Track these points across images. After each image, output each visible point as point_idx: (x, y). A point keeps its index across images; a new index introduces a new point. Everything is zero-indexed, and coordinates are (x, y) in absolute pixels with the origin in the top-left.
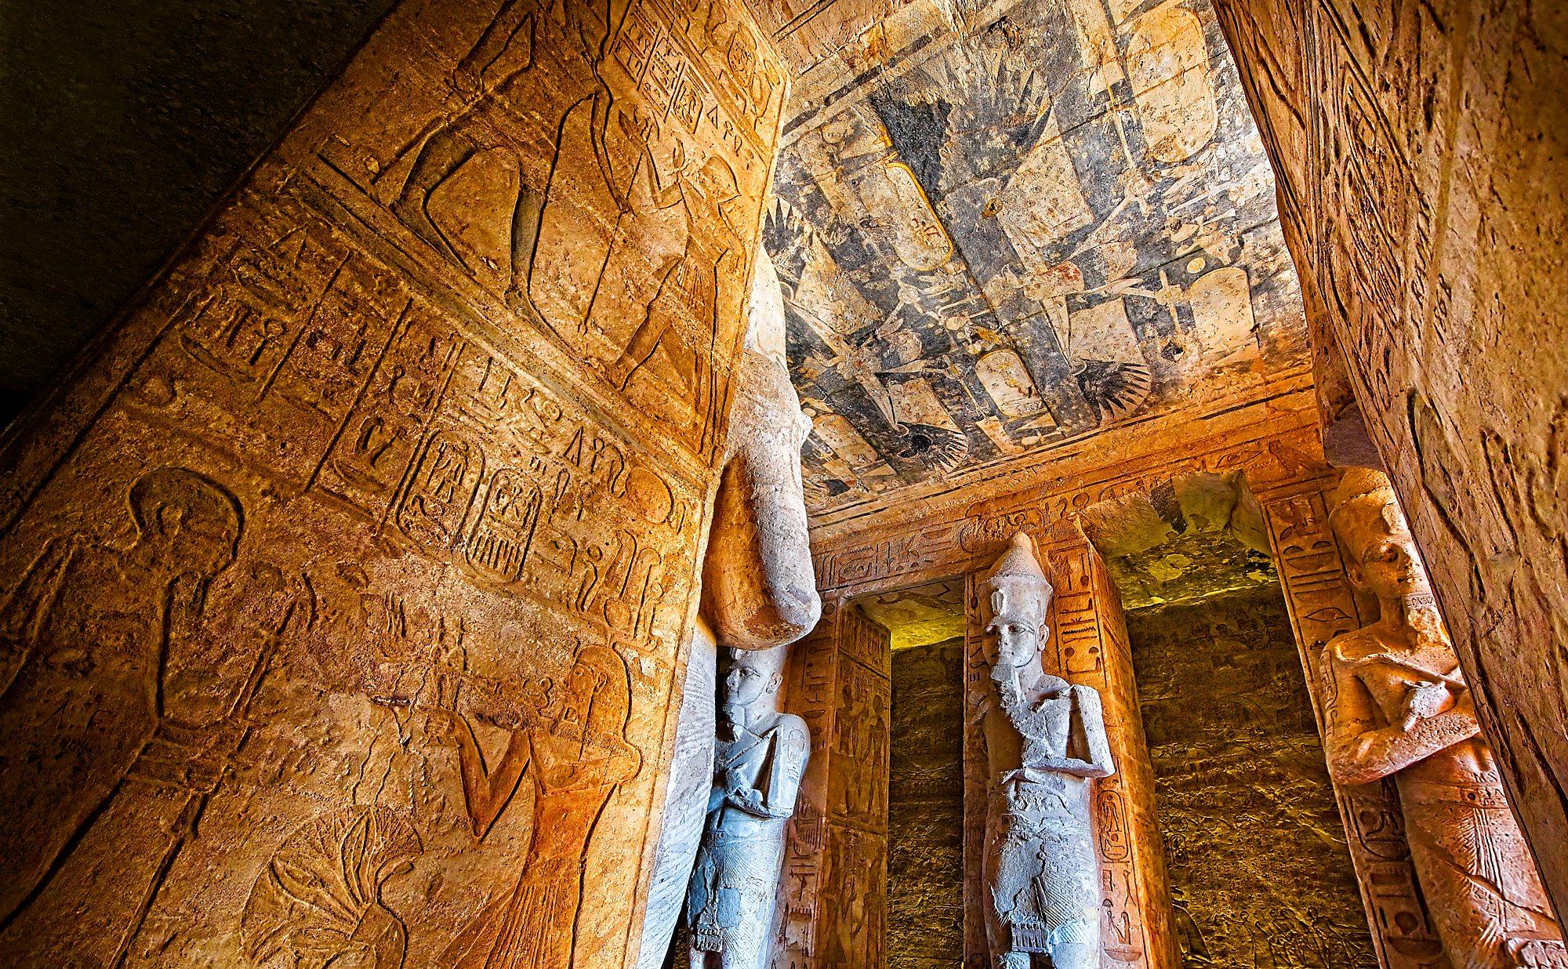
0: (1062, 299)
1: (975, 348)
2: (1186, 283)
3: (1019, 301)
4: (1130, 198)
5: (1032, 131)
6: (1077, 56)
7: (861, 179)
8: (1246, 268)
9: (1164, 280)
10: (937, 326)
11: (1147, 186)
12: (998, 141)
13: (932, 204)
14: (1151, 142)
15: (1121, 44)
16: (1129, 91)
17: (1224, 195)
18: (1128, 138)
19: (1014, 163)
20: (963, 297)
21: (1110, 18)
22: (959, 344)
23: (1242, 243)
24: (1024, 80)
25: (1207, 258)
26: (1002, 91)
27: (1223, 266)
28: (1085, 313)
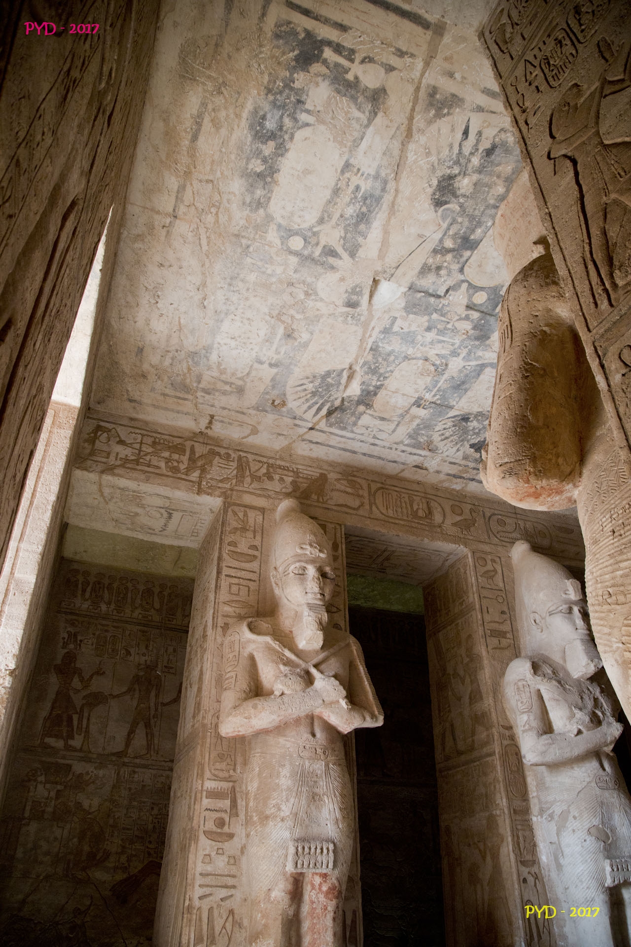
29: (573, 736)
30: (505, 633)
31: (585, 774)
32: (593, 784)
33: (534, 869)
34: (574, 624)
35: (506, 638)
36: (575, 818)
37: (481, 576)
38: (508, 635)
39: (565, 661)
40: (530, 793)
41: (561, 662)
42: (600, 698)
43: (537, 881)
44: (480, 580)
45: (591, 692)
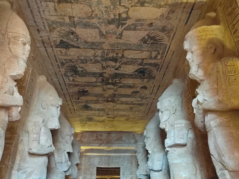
0: (116, 39)
1: (120, 55)
2: (128, 18)
3: (112, 45)
4: (96, 22)
5: (72, 32)
6: (60, 22)
7: (69, 54)
8: (132, 6)
9: (124, 22)
10: (109, 58)
11: (95, 19)
12: (72, 37)
13: (80, 48)
14: (84, 16)
15: (61, 15)
16: (71, 17)
17: (106, 7)
18: (82, 19)
19: (77, 36)
20: (105, 52)
21: (55, 16)
22: (117, 57)
23: (123, 6)
24: (61, 29)
25: (123, 13)
26: (62, 33)
27: (128, 11)
28: (123, 37)
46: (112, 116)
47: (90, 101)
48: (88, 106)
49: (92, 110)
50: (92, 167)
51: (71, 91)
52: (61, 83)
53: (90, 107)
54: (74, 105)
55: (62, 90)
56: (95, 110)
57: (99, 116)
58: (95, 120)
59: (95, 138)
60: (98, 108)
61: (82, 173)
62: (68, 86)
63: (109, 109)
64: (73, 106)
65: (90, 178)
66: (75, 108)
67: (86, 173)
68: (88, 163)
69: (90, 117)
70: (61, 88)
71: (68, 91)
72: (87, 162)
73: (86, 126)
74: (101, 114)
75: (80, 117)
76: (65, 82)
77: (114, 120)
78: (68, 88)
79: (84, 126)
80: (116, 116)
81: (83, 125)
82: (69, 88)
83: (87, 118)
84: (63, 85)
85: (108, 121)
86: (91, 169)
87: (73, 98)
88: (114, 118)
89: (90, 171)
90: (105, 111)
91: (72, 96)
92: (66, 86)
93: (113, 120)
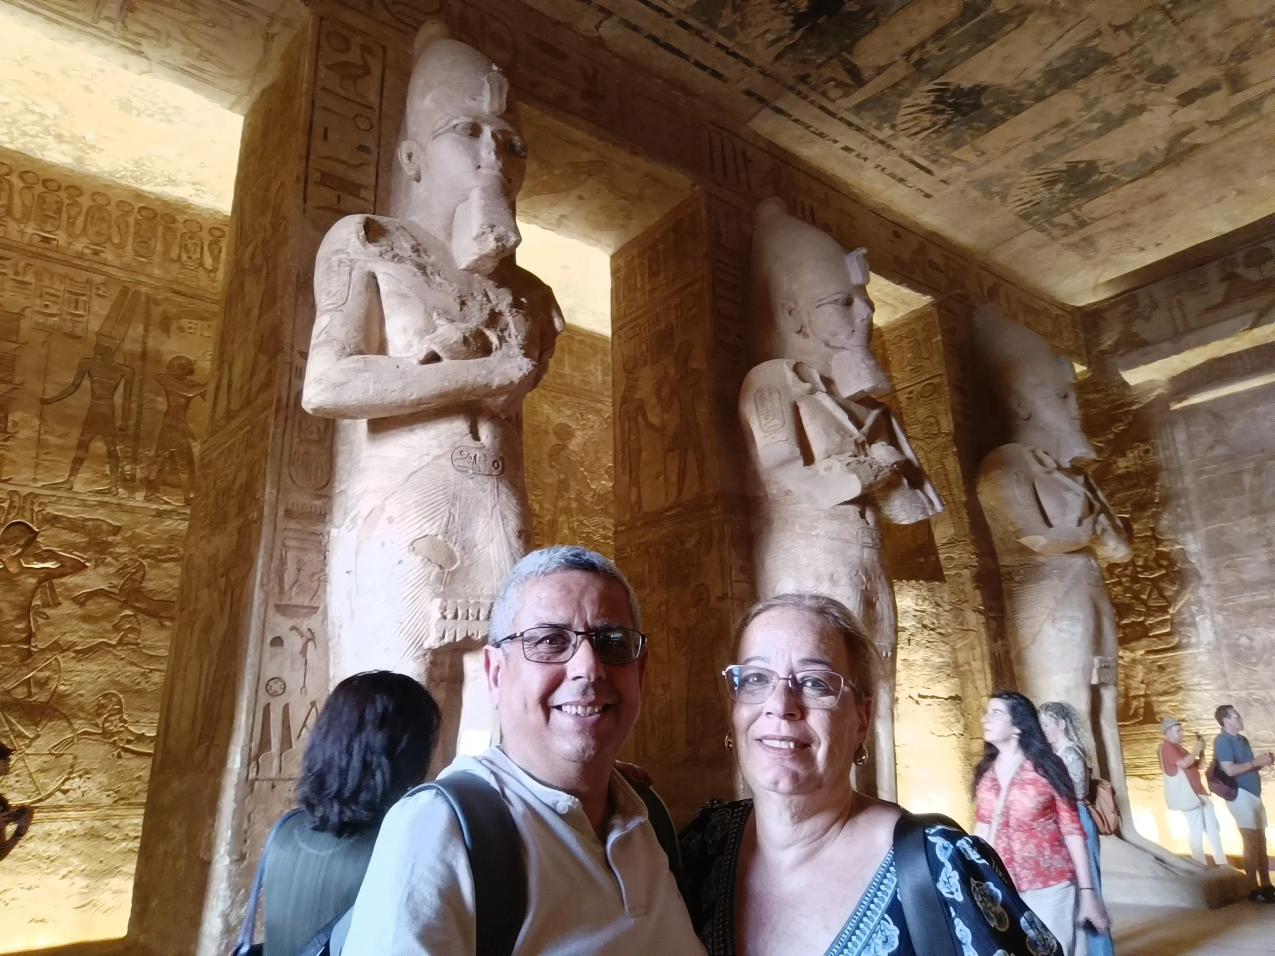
29: (415, 362)
30: (359, 187)
31: (433, 442)
32: (445, 462)
33: (313, 622)
34: (476, 156)
35: (358, 197)
36: (390, 520)
37: (328, 67)
38: (364, 193)
39: (450, 236)
40: (337, 484)
41: (442, 237)
42: (507, 314)
43: (310, 644)
44: (321, 75)
45: (489, 301)
46: (1211, 73)
47: (932, 48)
48: (959, 92)
49: (1019, 108)
50: (1251, 465)
51: (759, 46)
52: (659, 34)
53: (979, 90)
54: (880, 135)
55: (715, 74)
56: (1040, 98)
57: (1110, 123)
58: (1121, 169)
59: (1217, 292)
60: (1040, 65)
61: (1196, 513)
62: (711, 24)
63: (1126, 27)
64: (882, 142)
65: (1253, 530)
66: (908, 153)
67: (1220, 509)
68: (1220, 451)
69: (1059, 165)
70: (698, 64)
71: (748, 63)
72: (1212, 447)
73: (1105, 243)
74: (1113, 103)
75: (1004, 197)
76: (668, 15)
77: (1250, 94)
78: (723, 41)
79: (1089, 242)
80: (1241, 54)
81: (1075, 238)
82: (729, 33)
83: (1051, 183)
84: (683, 40)
85: (1215, 133)
86: (1247, 479)
87: (824, 94)
88: (1236, 82)
89: (1243, 491)
90: (1106, 60)
91: (803, 79)
92: (699, 33)
93: (1240, 98)
